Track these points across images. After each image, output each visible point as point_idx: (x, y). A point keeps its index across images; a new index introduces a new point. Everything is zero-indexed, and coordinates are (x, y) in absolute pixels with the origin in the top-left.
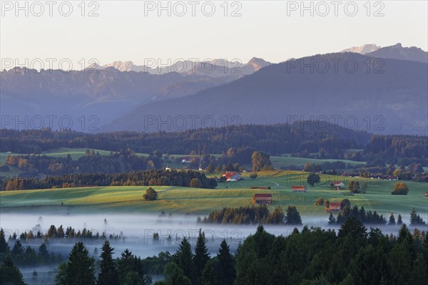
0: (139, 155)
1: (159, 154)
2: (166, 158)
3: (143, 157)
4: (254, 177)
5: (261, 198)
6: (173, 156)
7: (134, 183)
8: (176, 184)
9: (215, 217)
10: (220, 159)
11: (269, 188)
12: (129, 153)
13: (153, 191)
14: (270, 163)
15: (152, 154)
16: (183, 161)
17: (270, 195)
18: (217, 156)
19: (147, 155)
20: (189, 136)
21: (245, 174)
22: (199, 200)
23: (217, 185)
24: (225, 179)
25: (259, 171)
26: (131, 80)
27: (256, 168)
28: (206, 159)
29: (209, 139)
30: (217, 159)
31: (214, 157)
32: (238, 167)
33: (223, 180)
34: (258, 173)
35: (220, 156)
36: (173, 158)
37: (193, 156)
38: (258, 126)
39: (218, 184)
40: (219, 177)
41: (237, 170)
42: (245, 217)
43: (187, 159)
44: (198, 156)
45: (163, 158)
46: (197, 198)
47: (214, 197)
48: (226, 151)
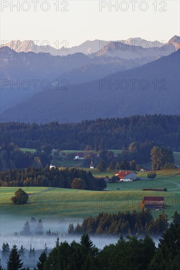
0: (24, 150)
1: (48, 150)
2: (56, 154)
3: (29, 153)
4: (152, 177)
5: (151, 202)
6: (65, 151)
7: (6, 183)
8: (56, 185)
9: (88, 224)
10: (119, 155)
11: (165, 190)
12: (12, 148)
13: (24, 193)
14: (172, 161)
15: (40, 150)
16: (77, 157)
17: (162, 199)
18: (117, 152)
19: (33, 151)
20: (86, 128)
21: (142, 173)
22: (78, 204)
23: (106, 186)
24: (118, 178)
25: (159, 169)
26: (28, 63)
27: (155, 167)
28: (103, 155)
29: (109, 131)
30: (116, 156)
31: (112, 153)
32: (134, 165)
33: (115, 180)
34: (157, 172)
35: (120, 151)
36: (64, 154)
37: (88, 152)
38: (168, 117)
39: (108, 184)
40: (110, 176)
41: (134, 169)
42: (123, 225)
43: (81, 155)
44: (94, 152)
45: (52, 154)
46: (76, 201)
47: (97, 201)
48: (127, 146)
